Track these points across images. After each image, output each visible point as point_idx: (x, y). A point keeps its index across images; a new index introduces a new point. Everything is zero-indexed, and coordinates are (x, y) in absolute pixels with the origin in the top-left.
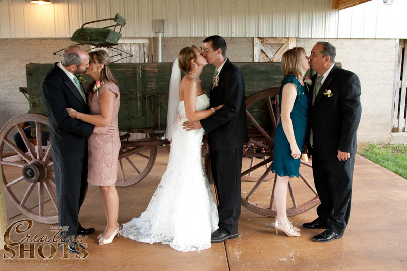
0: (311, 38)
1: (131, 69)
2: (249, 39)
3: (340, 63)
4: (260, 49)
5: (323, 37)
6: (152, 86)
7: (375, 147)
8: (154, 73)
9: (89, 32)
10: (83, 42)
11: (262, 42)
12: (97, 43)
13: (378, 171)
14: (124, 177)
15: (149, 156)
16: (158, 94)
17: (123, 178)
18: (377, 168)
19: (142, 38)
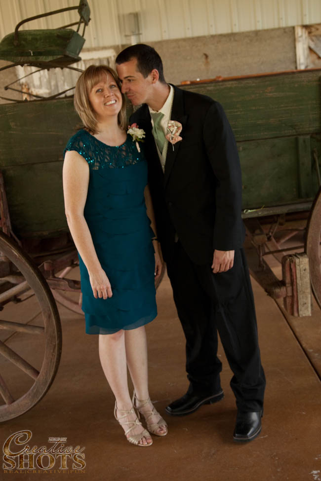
2: (287, 30)
4: (306, 46)
10: (22, 59)
11: (309, 33)
19: (104, 48)
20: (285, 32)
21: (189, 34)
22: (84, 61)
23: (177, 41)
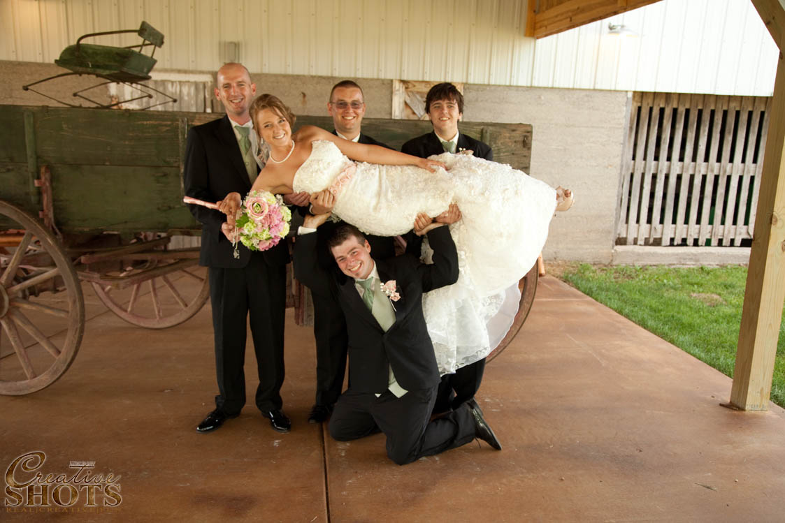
0: (489, 85)
1: (169, 123)
2: (385, 82)
3: (530, 125)
4: (402, 100)
5: (508, 84)
7: (588, 269)
9: (90, 51)
10: (80, 69)
11: (406, 88)
12: (107, 72)
13: (591, 309)
14: (159, 312)
15: (204, 277)
17: (157, 312)
18: (589, 303)
19: (202, 72)
20: (383, 84)
21: (290, 72)
22: (156, 82)
23: (276, 76)
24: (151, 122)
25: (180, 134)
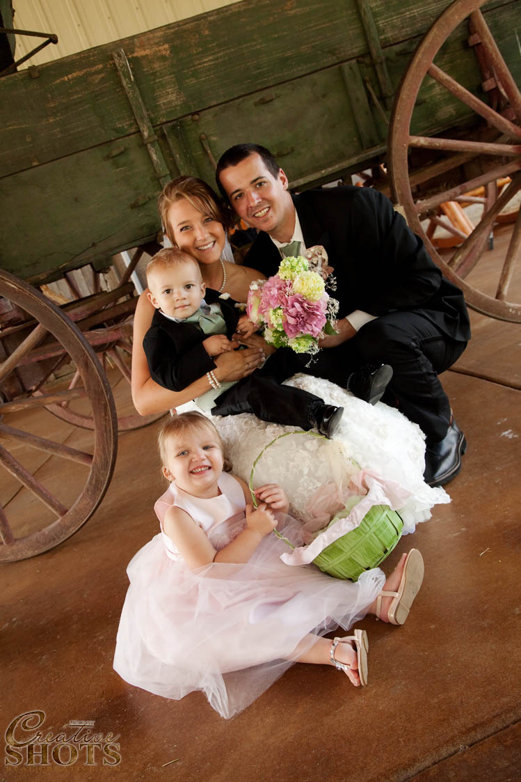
1: (100, 66)
6: (170, 98)
8: (163, 58)
16: (193, 114)
24: (75, 74)
25: (123, 77)
